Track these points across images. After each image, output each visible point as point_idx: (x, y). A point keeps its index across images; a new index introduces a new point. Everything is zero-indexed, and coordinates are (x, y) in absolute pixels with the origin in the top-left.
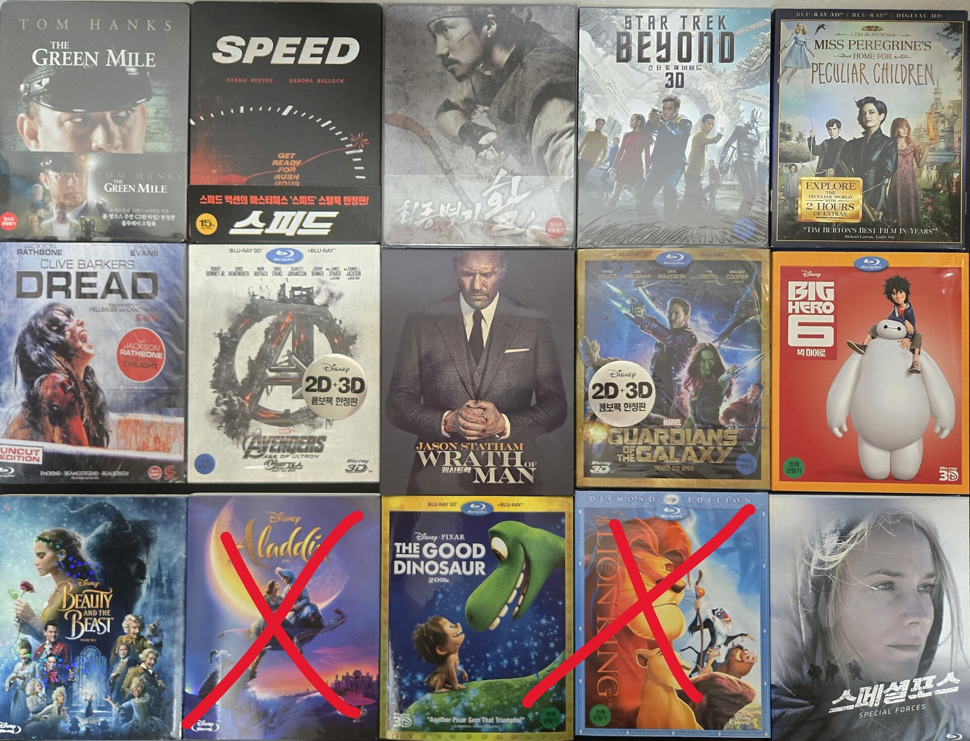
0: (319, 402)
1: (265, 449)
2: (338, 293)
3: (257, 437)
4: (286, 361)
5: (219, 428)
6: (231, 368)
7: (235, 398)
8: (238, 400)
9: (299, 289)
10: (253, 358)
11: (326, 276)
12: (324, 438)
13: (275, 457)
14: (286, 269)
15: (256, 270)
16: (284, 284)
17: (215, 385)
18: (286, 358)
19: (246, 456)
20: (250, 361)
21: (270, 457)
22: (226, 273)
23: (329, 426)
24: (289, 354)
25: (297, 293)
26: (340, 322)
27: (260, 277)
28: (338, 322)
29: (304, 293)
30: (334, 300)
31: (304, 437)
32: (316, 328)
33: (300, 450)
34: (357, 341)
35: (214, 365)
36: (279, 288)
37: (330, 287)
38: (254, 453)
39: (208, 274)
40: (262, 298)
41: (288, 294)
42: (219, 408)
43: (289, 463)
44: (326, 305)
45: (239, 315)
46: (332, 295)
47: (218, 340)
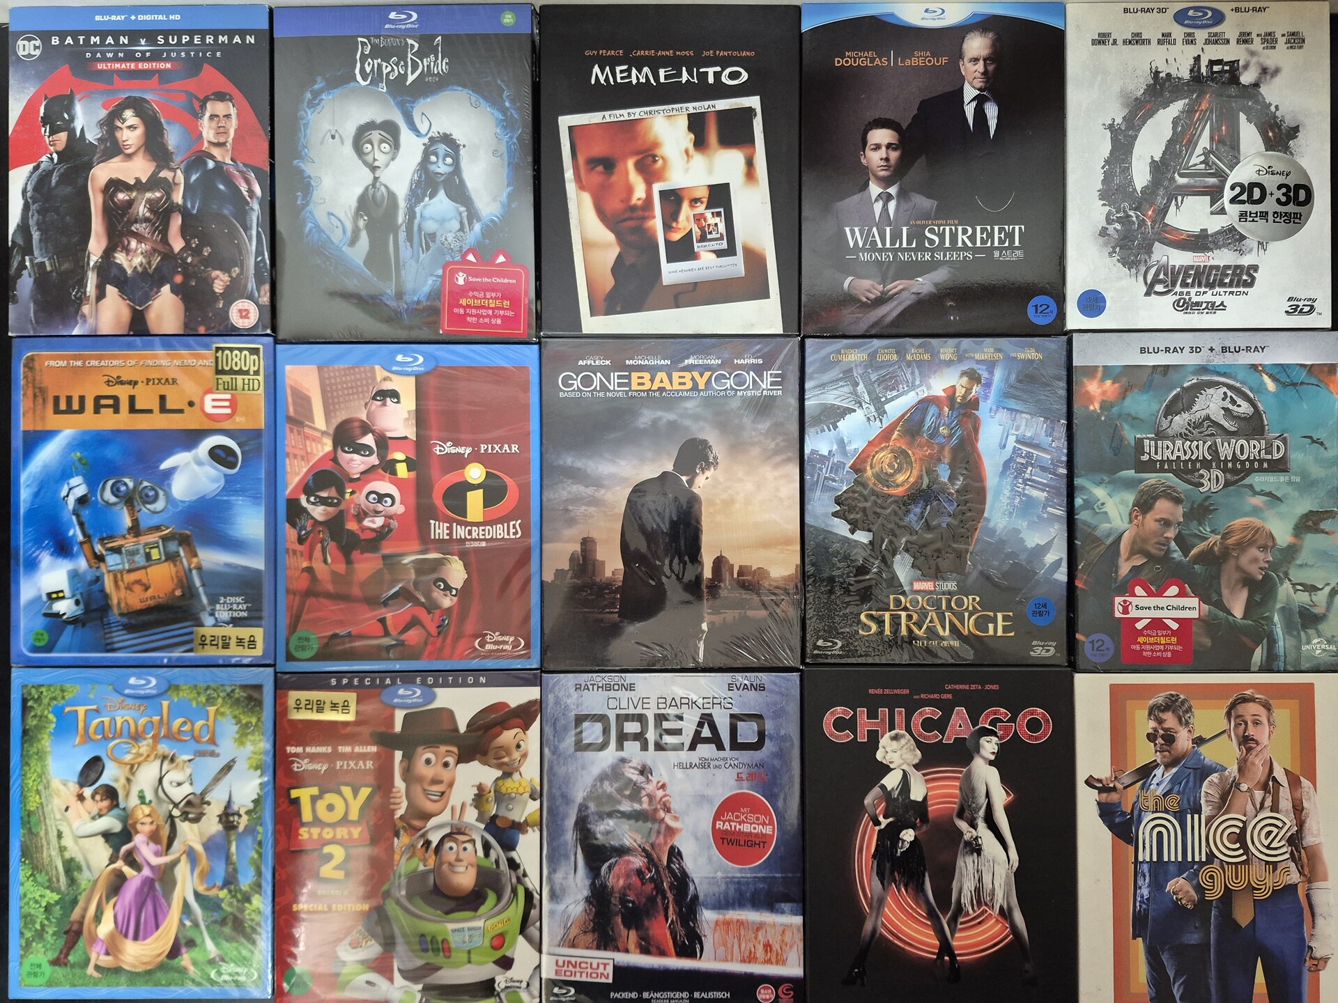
0: (1249, 219)
1: (1174, 285)
2: (1273, 68)
3: (1163, 268)
4: (1201, 163)
5: (1110, 254)
6: (1127, 170)
7: (1131, 213)
8: (1137, 217)
9: (1219, 62)
10: (1157, 158)
11: (1257, 45)
12: (1255, 268)
13: (1188, 293)
14: (1201, 35)
15: (1160, 37)
16: (1199, 56)
17: (1105, 195)
18: (1202, 158)
19: (1148, 294)
20: (1153, 161)
21: (1181, 293)
22: (1120, 42)
23: (1261, 251)
24: (1206, 153)
25: (1216, 68)
26: (1277, 107)
27: (1165, 47)
28: (1273, 108)
29: (1227, 68)
30: (1268, 77)
31: (1228, 267)
32: (1242, 117)
33: (1222, 285)
34: (1300, 135)
35: (1103, 168)
36: (1192, 62)
37: (1262, 60)
38: (1159, 288)
39: (1094, 42)
40: (1169, 75)
41: (1204, 70)
42: (1111, 228)
43: (1208, 303)
44: (1256, 85)
45: (1137, 99)
46: (1264, 71)
47: (1108, 133)
